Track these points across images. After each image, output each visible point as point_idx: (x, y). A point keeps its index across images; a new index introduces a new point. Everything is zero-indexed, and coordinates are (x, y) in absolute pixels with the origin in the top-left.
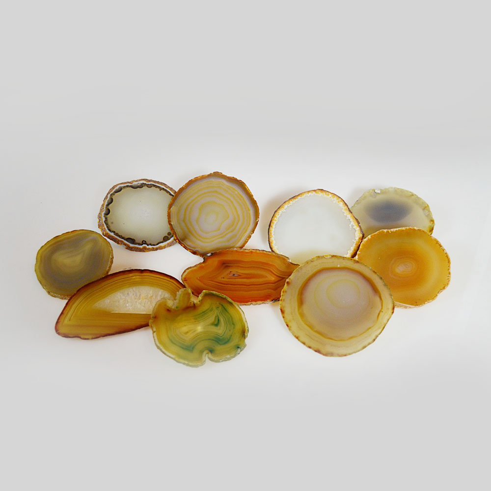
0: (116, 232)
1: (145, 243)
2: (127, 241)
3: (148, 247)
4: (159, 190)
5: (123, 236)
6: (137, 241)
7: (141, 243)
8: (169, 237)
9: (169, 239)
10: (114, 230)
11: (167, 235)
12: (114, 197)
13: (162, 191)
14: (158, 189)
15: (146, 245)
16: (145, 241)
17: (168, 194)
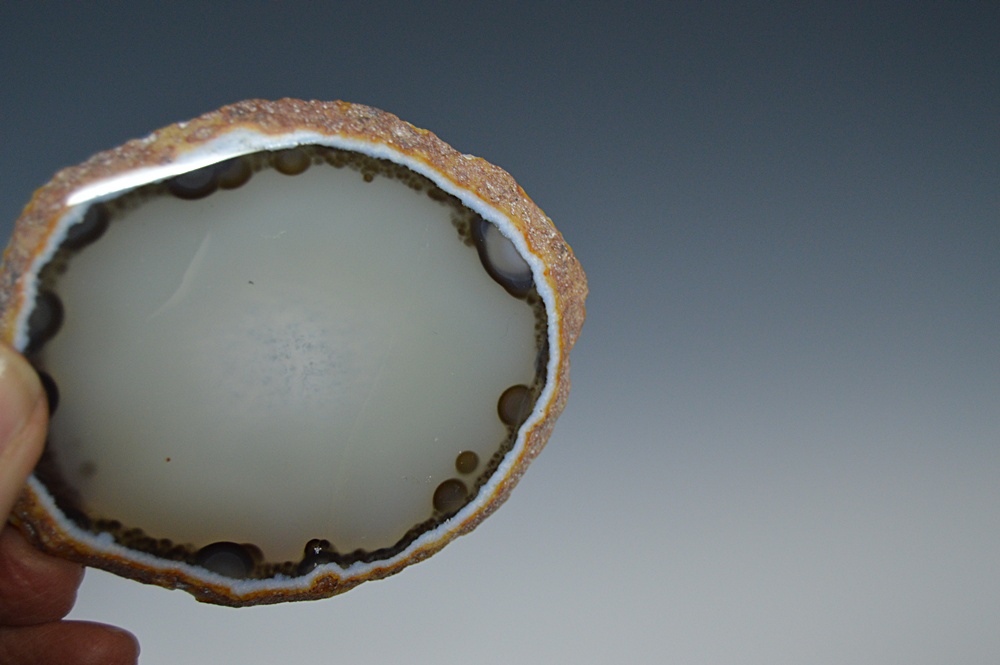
0: (129, 524)
1: (329, 555)
2: (212, 569)
3: (344, 574)
4: (358, 176)
5: (177, 541)
6: (271, 558)
7: (298, 557)
8: (469, 480)
9: (471, 498)
10: (110, 516)
11: (453, 474)
12: (66, 290)
13: (380, 180)
14: (350, 175)
15: (332, 568)
16: (324, 544)
17: (424, 197)
